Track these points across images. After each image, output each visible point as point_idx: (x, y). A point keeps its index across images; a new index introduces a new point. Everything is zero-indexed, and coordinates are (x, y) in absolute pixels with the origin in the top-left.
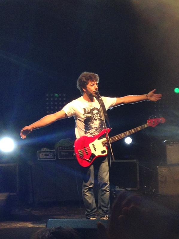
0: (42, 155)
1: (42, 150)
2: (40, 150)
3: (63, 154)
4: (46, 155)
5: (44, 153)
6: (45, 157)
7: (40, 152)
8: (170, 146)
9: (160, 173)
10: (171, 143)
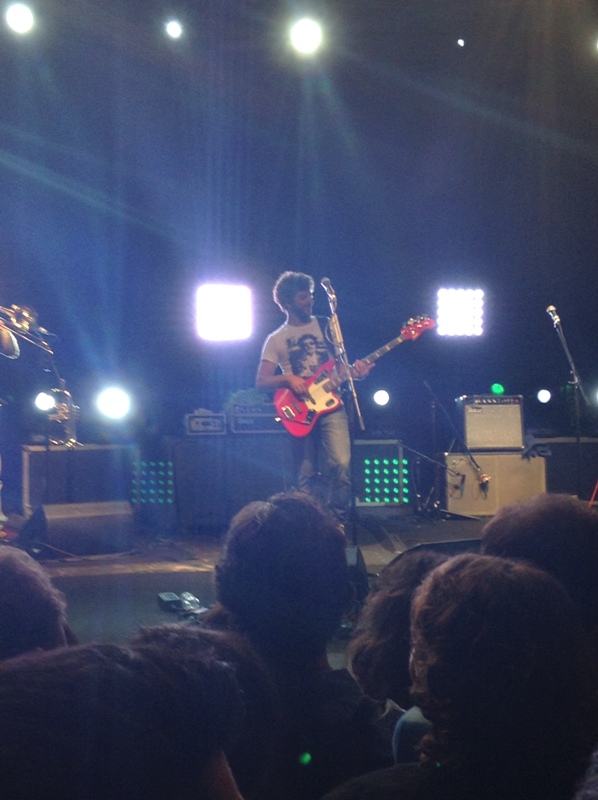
0: (197, 423)
1: (196, 413)
2: (192, 412)
3: (241, 421)
4: (205, 424)
5: (200, 420)
6: (201, 428)
7: (191, 418)
8: (473, 408)
9: (450, 467)
10: (477, 401)
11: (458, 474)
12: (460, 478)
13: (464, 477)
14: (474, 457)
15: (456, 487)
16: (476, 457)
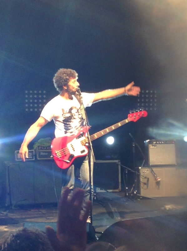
3: (42, 154)
8: (153, 146)
9: (142, 174)
10: (154, 143)
11: (146, 178)
12: (147, 179)
13: (148, 179)
14: (153, 169)
15: (145, 184)
16: (154, 169)
